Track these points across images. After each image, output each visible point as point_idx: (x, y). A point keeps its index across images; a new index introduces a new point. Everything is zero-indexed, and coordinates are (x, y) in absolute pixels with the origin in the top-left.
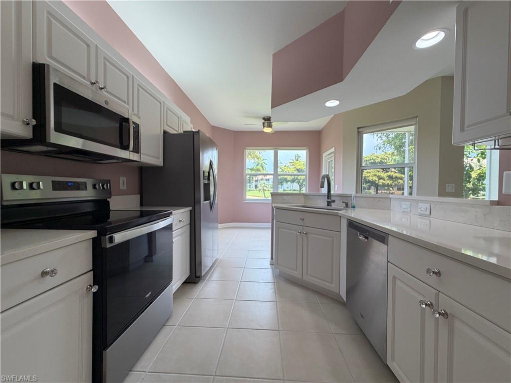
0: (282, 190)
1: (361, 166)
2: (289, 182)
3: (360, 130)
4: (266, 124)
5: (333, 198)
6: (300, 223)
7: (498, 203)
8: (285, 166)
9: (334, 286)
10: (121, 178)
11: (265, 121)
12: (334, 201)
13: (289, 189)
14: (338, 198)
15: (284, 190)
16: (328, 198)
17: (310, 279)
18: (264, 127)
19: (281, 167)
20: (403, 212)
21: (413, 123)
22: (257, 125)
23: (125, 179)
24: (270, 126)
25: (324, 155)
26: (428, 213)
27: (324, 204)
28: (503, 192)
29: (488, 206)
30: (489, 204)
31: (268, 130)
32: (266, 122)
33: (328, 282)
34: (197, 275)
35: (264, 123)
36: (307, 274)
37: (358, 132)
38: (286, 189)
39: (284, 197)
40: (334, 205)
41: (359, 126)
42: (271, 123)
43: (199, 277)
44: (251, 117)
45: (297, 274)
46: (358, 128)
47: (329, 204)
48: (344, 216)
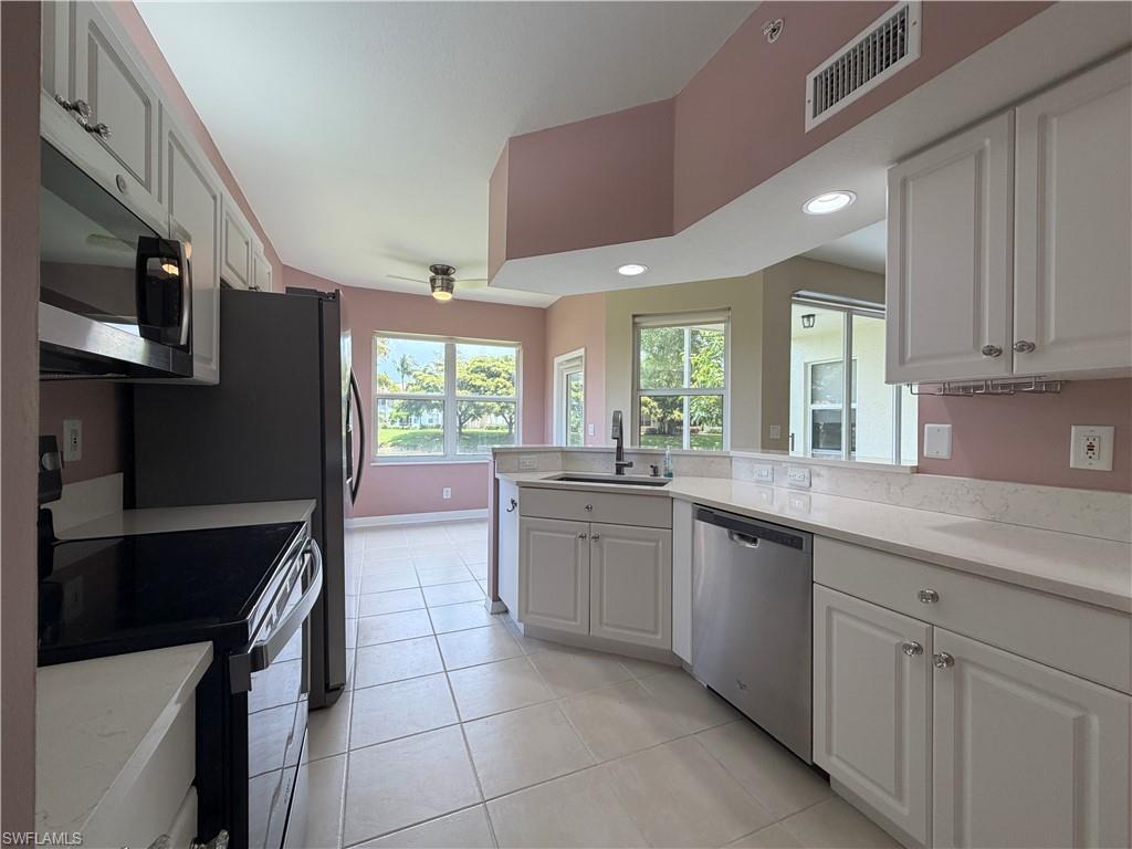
0: (418, 425)
1: (639, 389)
2: (435, 410)
3: (637, 320)
4: (439, 283)
5: (627, 460)
6: (586, 516)
7: (917, 470)
8: (424, 372)
9: (659, 637)
10: (65, 422)
11: (437, 273)
12: (630, 465)
13: (434, 424)
14: (636, 457)
15: (423, 427)
16: (619, 458)
17: (605, 632)
18: (433, 288)
19: (417, 373)
20: (758, 482)
21: (722, 319)
22: (416, 280)
23: (78, 425)
24: (448, 287)
25: (557, 360)
26: (807, 483)
27: (611, 473)
28: (925, 453)
29: (906, 474)
30: (908, 471)
31: (442, 296)
32: (440, 277)
33: (647, 632)
34: (332, 684)
35: (433, 280)
36: (601, 623)
37: (634, 323)
38: (426, 423)
39: (522, 457)
40: (628, 474)
41: (635, 313)
42: (453, 280)
43: (338, 689)
44: (400, 259)
45: (576, 626)
46: (634, 316)
47: (619, 470)
48: (684, 499)
